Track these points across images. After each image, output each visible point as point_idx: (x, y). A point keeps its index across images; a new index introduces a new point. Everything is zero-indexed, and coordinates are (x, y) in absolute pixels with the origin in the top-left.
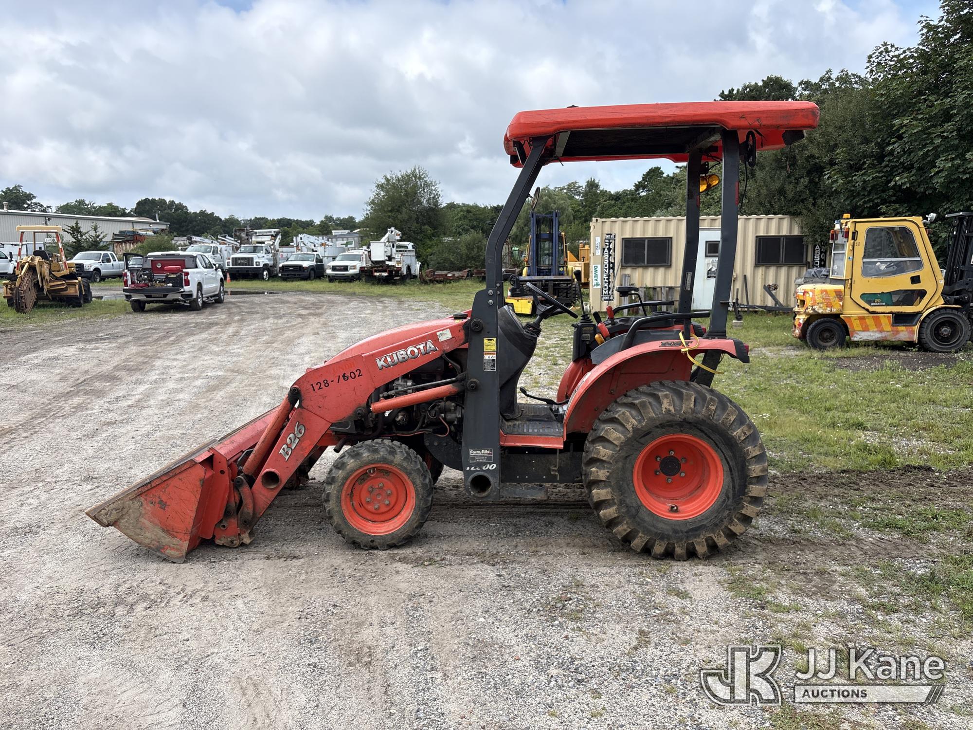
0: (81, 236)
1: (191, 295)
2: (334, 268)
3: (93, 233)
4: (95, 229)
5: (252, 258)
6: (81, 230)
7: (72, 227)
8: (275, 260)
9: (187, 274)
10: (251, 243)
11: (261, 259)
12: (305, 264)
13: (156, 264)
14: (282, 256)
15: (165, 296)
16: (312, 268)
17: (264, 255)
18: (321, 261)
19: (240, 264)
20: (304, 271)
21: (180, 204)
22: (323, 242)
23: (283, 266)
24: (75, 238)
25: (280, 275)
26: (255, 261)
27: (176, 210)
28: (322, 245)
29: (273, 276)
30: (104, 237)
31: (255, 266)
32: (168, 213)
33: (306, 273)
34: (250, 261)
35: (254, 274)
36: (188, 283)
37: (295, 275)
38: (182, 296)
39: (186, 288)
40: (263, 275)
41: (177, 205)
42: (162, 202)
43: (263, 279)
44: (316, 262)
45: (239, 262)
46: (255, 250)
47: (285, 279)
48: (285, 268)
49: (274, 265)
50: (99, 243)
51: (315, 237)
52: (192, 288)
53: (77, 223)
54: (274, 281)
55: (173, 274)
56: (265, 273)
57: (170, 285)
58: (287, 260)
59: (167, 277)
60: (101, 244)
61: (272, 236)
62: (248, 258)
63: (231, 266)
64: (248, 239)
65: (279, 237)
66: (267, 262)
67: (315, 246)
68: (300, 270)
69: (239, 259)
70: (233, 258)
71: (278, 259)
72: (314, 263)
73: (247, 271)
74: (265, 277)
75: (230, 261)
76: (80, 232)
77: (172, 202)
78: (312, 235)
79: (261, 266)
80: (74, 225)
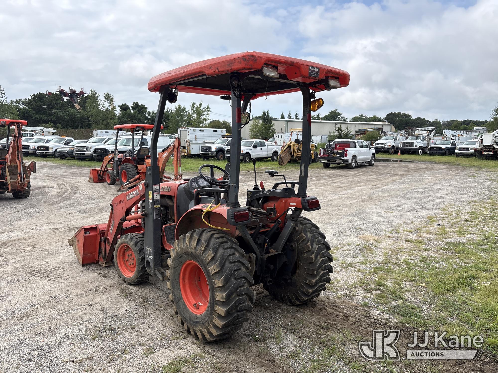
0: (342, 132)
1: (348, 161)
2: (460, 149)
3: (346, 130)
4: (347, 128)
5: (413, 143)
6: (342, 129)
7: (338, 128)
8: (428, 144)
9: (347, 151)
10: (415, 135)
11: (418, 143)
12: (444, 147)
13: (337, 146)
14: (433, 142)
15: (335, 161)
16: (448, 149)
17: (421, 141)
18: (455, 145)
19: (406, 146)
20: (442, 150)
21: (408, 115)
22: (460, 134)
23: (430, 148)
24: (339, 133)
25: (428, 152)
26: (414, 144)
27: (406, 117)
28: (459, 135)
29: (424, 153)
30: (351, 132)
31: (414, 147)
32: (401, 119)
33: (443, 152)
34: (412, 144)
35: (414, 152)
36: (346, 155)
37: (436, 152)
38: (343, 161)
39: (345, 158)
40: (418, 152)
41: (406, 115)
42: (399, 114)
43: (418, 154)
44: (452, 145)
45: (406, 145)
46: (417, 138)
47: (431, 155)
48: (432, 149)
49: (427, 147)
50: (348, 135)
51: (454, 131)
52: (349, 158)
53: (340, 126)
54: (425, 155)
55: (341, 150)
56: (420, 151)
57: (339, 156)
58: (435, 144)
59: (338, 152)
60: (349, 136)
61: (430, 131)
62: (411, 143)
63: (402, 147)
64: (412, 133)
65: (434, 131)
66: (422, 145)
67: (453, 136)
68: (440, 150)
69: (406, 143)
70: (403, 143)
71: (429, 144)
72: (450, 146)
73: (410, 150)
74: (419, 153)
75: (402, 144)
76: (341, 130)
77: (404, 114)
78: (453, 130)
79: (418, 147)
80: (339, 127)
